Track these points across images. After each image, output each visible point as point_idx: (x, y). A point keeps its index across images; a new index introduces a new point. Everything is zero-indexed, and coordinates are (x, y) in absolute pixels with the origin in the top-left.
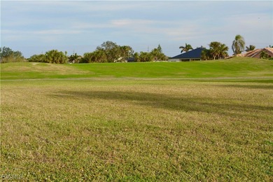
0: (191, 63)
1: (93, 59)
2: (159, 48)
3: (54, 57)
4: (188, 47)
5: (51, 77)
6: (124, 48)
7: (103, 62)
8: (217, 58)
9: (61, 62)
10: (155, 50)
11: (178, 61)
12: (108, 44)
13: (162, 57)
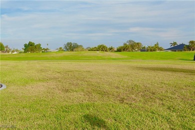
0: (177, 53)
1: (124, 50)
2: (158, 44)
3: (102, 48)
4: (175, 43)
5: (108, 59)
6: (138, 43)
7: (129, 51)
8: (193, 50)
9: (106, 51)
10: (155, 45)
11: (170, 51)
12: (130, 41)
13: (161, 49)
